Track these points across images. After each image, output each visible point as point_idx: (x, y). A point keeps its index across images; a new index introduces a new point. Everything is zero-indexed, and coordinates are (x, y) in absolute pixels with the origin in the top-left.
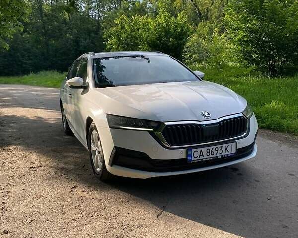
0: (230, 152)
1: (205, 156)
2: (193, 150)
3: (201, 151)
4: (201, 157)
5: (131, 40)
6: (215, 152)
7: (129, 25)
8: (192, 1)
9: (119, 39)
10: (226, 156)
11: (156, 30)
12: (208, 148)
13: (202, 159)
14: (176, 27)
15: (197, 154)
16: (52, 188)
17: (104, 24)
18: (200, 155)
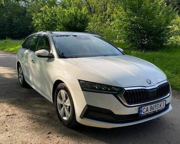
0: (162, 107)
1: (149, 111)
2: (143, 108)
3: (147, 108)
4: (147, 112)
5: (51, 22)
6: (155, 108)
7: (50, 12)
8: (86, 1)
9: (43, 21)
10: (160, 110)
11: (68, 17)
12: (151, 105)
13: (147, 113)
14: (81, 16)
15: (145, 110)
16: (32, 135)
17: (29, 10)
18: (147, 111)
